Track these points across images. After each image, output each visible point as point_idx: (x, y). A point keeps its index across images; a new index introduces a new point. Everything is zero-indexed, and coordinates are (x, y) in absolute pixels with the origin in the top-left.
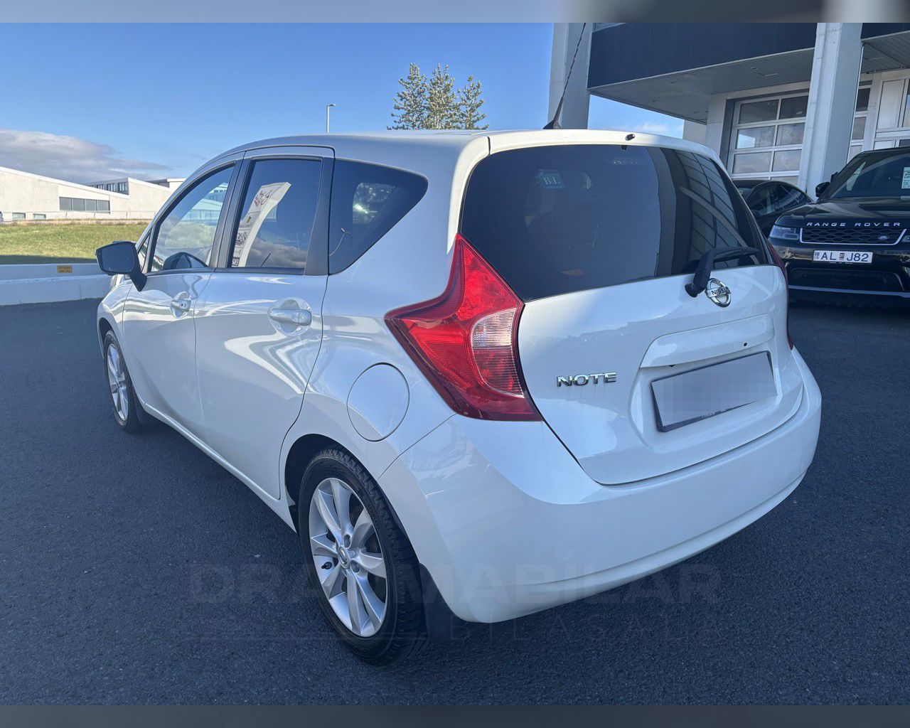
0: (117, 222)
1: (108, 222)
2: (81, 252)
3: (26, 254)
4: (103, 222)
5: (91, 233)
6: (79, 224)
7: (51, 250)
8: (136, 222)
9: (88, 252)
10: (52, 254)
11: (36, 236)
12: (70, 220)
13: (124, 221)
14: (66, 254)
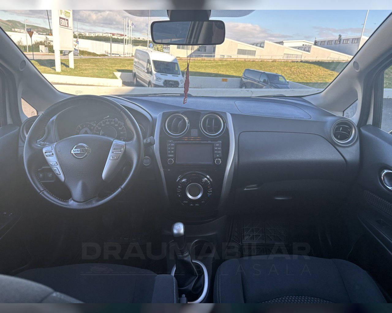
0: (252, 60)
1: (248, 60)
2: (233, 73)
3: (213, 72)
4: (247, 60)
5: (240, 64)
6: (237, 60)
7: (223, 71)
8: (260, 60)
9: (236, 73)
10: (222, 73)
11: (219, 65)
12: (234, 59)
13: (255, 60)
14: (228, 73)
